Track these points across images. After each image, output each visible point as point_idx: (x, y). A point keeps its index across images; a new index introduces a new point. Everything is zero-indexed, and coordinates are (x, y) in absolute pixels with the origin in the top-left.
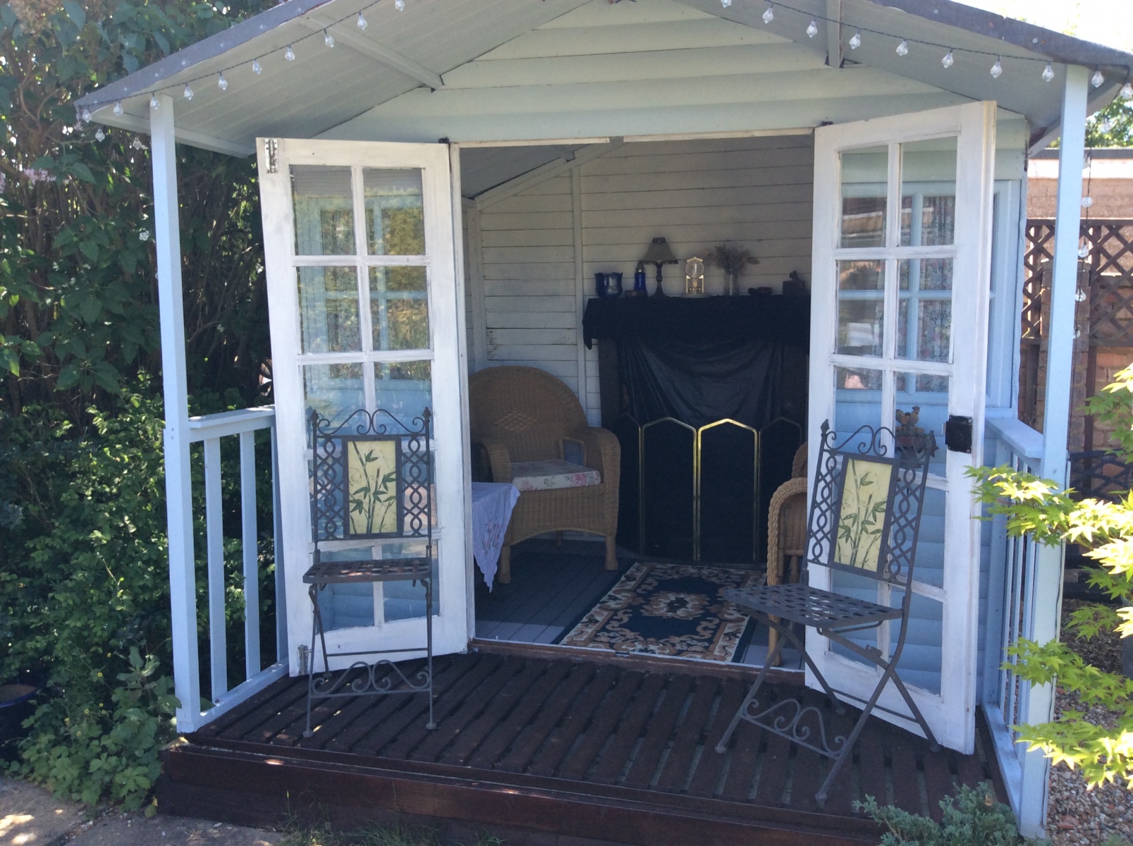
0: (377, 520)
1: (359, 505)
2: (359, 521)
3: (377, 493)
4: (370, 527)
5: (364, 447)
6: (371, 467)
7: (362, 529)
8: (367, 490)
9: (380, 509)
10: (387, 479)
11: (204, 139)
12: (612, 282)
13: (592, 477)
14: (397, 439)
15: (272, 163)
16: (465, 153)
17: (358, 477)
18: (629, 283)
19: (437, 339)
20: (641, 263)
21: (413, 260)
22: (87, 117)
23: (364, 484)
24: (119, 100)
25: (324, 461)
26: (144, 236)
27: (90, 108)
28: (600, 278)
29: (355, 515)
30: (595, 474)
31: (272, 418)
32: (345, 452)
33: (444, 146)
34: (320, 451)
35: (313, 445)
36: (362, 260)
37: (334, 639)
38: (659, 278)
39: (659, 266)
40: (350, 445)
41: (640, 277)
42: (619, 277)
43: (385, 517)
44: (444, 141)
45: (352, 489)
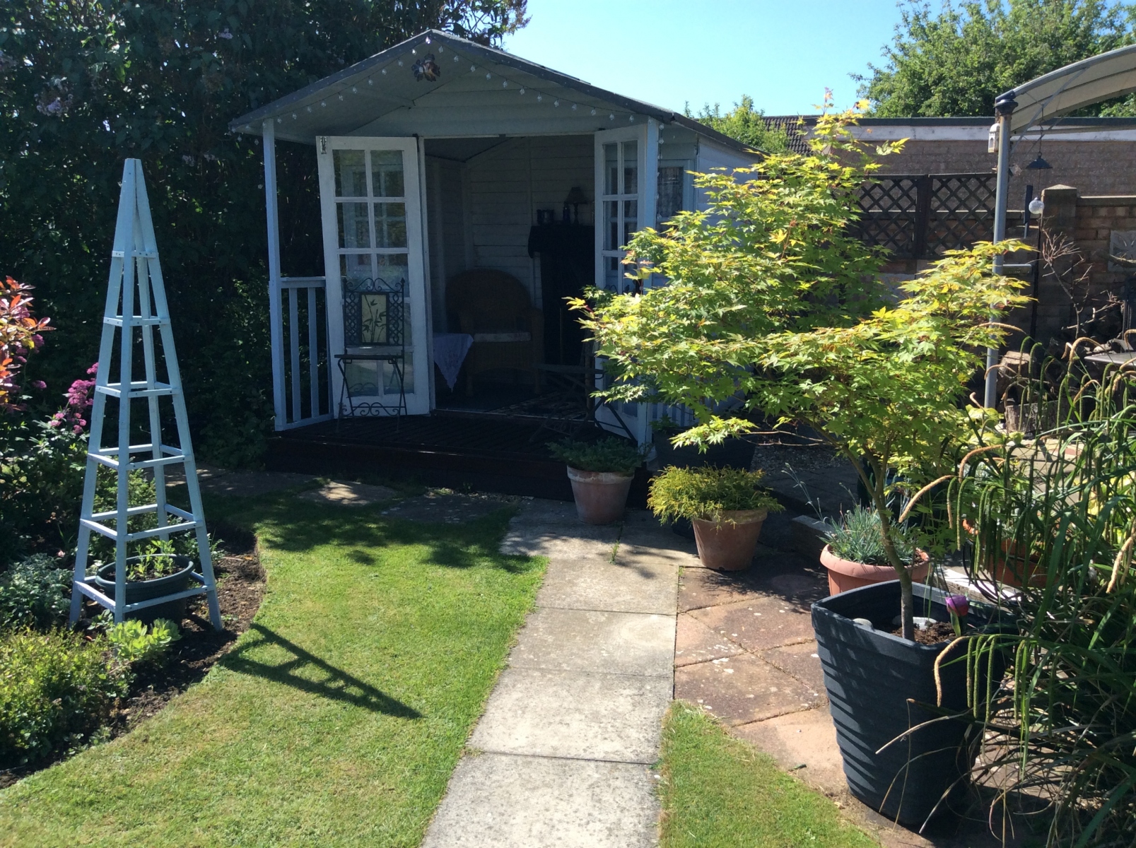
0: (376, 336)
1: (367, 328)
2: (367, 335)
3: (376, 322)
4: (372, 339)
5: (370, 298)
6: (374, 308)
7: (368, 340)
8: (371, 320)
9: (378, 330)
10: (381, 315)
11: (290, 137)
12: (546, 215)
13: (525, 336)
14: (387, 294)
15: (324, 149)
16: (427, 142)
17: (367, 313)
18: (559, 215)
19: (410, 242)
20: (566, 203)
21: (398, 200)
22: (234, 130)
23: (369, 317)
24: (248, 123)
25: (349, 304)
26: (260, 187)
27: (235, 126)
28: (540, 213)
29: (365, 333)
30: (527, 334)
31: (324, 282)
32: (360, 300)
33: (414, 139)
34: (349, 300)
35: (344, 297)
36: (370, 200)
37: (356, 401)
38: (576, 213)
39: (576, 206)
40: (363, 297)
41: (566, 213)
42: (552, 213)
43: (380, 334)
44: (415, 135)
45: (364, 320)
